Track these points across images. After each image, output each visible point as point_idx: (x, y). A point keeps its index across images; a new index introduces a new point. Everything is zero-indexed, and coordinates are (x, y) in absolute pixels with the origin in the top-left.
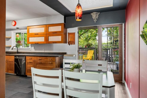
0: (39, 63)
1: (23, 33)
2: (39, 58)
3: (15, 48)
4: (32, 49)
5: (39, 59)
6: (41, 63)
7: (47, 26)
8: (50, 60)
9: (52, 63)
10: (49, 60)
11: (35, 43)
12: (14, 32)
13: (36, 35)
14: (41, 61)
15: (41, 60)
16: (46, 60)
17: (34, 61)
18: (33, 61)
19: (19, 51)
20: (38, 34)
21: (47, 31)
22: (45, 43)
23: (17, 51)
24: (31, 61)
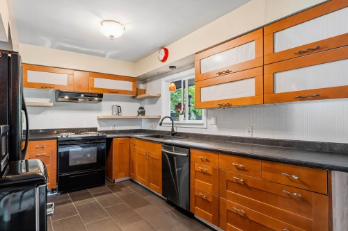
0: (237, 182)
1: (187, 79)
2: (235, 162)
3: (168, 120)
4: (209, 126)
5: (238, 168)
6: (245, 184)
7: (268, 31)
8: (293, 180)
9: (304, 200)
10: (286, 182)
11: (221, 106)
12: (167, 81)
13: (224, 75)
14: (244, 174)
15: (243, 169)
16: (268, 176)
17: (218, 172)
18: (214, 169)
19: (178, 130)
20: (228, 72)
21: (268, 51)
22: (259, 101)
23: (173, 129)
24: (207, 168)
